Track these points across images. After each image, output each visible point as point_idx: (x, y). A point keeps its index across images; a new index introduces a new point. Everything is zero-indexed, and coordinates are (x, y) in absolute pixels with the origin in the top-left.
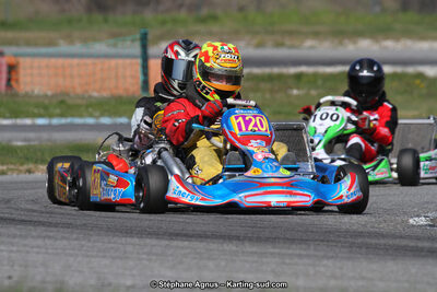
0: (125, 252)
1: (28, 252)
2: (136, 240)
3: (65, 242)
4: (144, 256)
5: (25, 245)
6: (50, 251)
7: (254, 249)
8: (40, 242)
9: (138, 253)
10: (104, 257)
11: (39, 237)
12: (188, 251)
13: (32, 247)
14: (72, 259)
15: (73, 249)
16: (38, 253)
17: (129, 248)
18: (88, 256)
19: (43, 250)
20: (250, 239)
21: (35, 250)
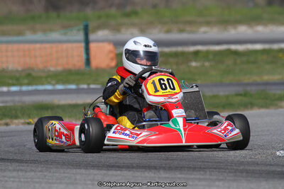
0: (76, 179)
1: (6, 181)
2: (83, 171)
3: (33, 173)
4: (89, 182)
5: (4, 177)
6: (22, 180)
7: (167, 175)
8: (15, 174)
9: (85, 180)
10: (60, 183)
11: (14, 170)
12: (120, 178)
13: (10, 177)
14: (37, 185)
15: (39, 178)
16: (13, 181)
17: (78, 177)
18: (50, 183)
19: (17, 180)
20: (164, 168)
21: (12, 179)
